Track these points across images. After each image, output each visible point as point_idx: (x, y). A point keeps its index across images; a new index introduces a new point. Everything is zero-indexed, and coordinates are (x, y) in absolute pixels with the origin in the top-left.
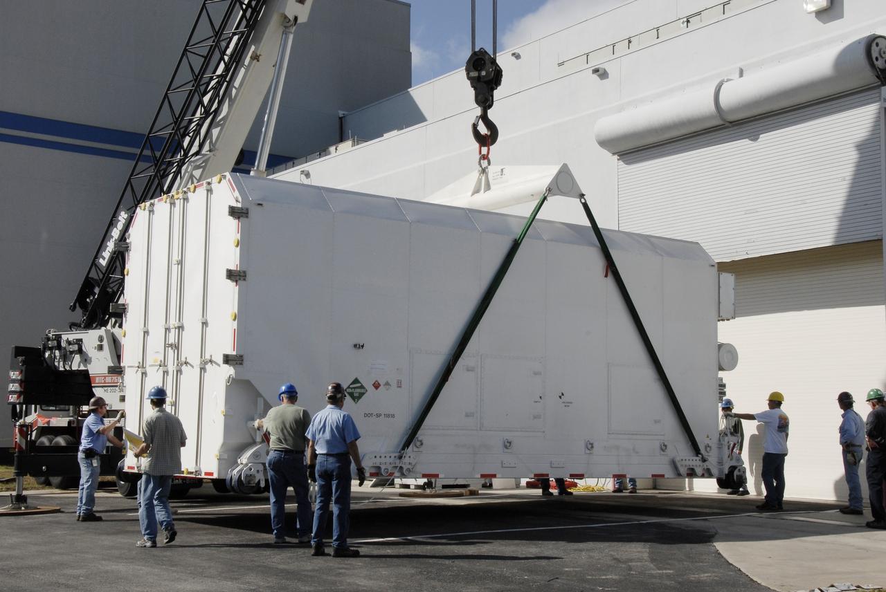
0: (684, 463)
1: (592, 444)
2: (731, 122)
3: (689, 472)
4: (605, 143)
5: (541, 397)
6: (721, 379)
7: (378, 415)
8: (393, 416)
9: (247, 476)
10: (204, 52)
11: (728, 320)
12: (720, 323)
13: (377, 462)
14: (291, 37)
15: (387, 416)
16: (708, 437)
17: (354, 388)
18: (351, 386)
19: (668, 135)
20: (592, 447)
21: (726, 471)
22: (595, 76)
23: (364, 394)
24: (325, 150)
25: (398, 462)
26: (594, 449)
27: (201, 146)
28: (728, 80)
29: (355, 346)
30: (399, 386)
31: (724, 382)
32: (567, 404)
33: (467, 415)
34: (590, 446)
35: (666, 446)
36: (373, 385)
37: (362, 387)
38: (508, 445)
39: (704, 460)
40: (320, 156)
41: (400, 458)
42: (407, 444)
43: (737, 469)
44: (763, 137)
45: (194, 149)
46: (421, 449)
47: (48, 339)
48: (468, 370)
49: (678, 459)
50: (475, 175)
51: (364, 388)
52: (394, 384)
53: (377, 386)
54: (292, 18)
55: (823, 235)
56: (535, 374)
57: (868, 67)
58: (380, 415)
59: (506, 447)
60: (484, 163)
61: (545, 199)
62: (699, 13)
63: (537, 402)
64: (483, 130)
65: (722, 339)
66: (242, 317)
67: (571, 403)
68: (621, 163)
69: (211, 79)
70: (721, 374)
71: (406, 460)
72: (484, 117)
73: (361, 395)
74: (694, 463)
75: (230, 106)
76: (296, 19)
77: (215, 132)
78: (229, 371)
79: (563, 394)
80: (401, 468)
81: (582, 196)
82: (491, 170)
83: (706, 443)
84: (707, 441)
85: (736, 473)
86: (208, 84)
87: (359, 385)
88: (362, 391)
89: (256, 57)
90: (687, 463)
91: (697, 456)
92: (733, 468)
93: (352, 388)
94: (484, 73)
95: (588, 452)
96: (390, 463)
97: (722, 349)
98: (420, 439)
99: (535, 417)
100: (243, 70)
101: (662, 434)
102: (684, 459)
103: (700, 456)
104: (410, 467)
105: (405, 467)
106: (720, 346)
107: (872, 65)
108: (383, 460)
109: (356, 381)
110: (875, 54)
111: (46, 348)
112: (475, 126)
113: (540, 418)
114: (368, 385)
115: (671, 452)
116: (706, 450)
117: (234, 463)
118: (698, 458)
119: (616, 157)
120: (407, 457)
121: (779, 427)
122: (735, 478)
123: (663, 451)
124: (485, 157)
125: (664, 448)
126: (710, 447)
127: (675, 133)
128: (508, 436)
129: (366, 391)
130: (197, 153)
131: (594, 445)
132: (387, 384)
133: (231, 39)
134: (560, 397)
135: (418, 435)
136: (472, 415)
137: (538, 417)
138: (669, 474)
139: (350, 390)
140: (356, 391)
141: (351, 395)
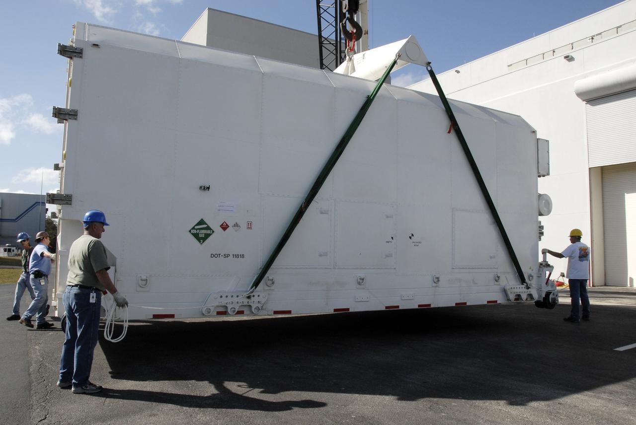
0: (513, 290)
1: (438, 278)
3: (516, 297)
5: (392, 238)
6: (540, 223)
7: (227, 256)
8: (243, 256)
11: (544, 176)
12: (540, 180)
13: (224, 301)
15: (237, 256)
16: (530, 269)
17: (200, 229)
18: (196, 227)
20: (438, 281)
21: (544, 296)
23: (210, 235)
25: (246, 301)
26: (440, 282)
29: (201, 188)
30: (250, 226)
31: (542, 224)
32: (417, 244)
33: (320, 255)
34: (436, 280)
35: (499, 277)
36: (221, 226)
37: (208, 228)
38: (361, 281)
39: (528, 288)
41: (248, 297)
42: (256, 284)
43: (552, 294)
46: (272, 288)
48: (322, 213)
49: (508, 288)
51: (210, 229)
52: (244, 225)
53: (224, 227)
56: (388, 217)
58: (228, 255)
59: (359, 283)
63: (388, 242)
65: (541, 191)
67: (420, 243)
70: (540, 218)
71: (256, 299)
73: (207, 236)
74: (521, 290)
79: (413, 235)
80: (250, 306)
81: (429, 64)
83: (529, 273)
84: (530, 272)
85: (551, 296)
87: (205, 226)
88: (209, 232)
90: (516, 290)
91: (523, 284)
92: (548, 294)
93: (197, 229)
95: (435, 285)
96: (238, 303)
97: (541, 198)
98: (270, 278)
99: (387, 256)
101: (496, 267)
102: (513, 287)
103: (525, 284)
104: (260, 306)
105: (254, 306)
106: (540, 195)
108: (229, 300)
109: (202, 222)
113: (392, 256)
114: (215, 226)
115: (503, 282)
116: (529, 278)
118: (523, 286)
120: (256, 296)
121: (580, 257)
122: (550, 300)
123: (496, 281)
125: (497, 279)
126: (532, 277)
128: (361, 273)
129: (213, 232)
131: (440, 279)
132: (236, 225)
134: (410, 238)
135: (270, 274)
136: (326, 254)
137: (389, 256)
138: (501, 300)
139: (195, 231)
140: (202, 232)
141: (196, 236)
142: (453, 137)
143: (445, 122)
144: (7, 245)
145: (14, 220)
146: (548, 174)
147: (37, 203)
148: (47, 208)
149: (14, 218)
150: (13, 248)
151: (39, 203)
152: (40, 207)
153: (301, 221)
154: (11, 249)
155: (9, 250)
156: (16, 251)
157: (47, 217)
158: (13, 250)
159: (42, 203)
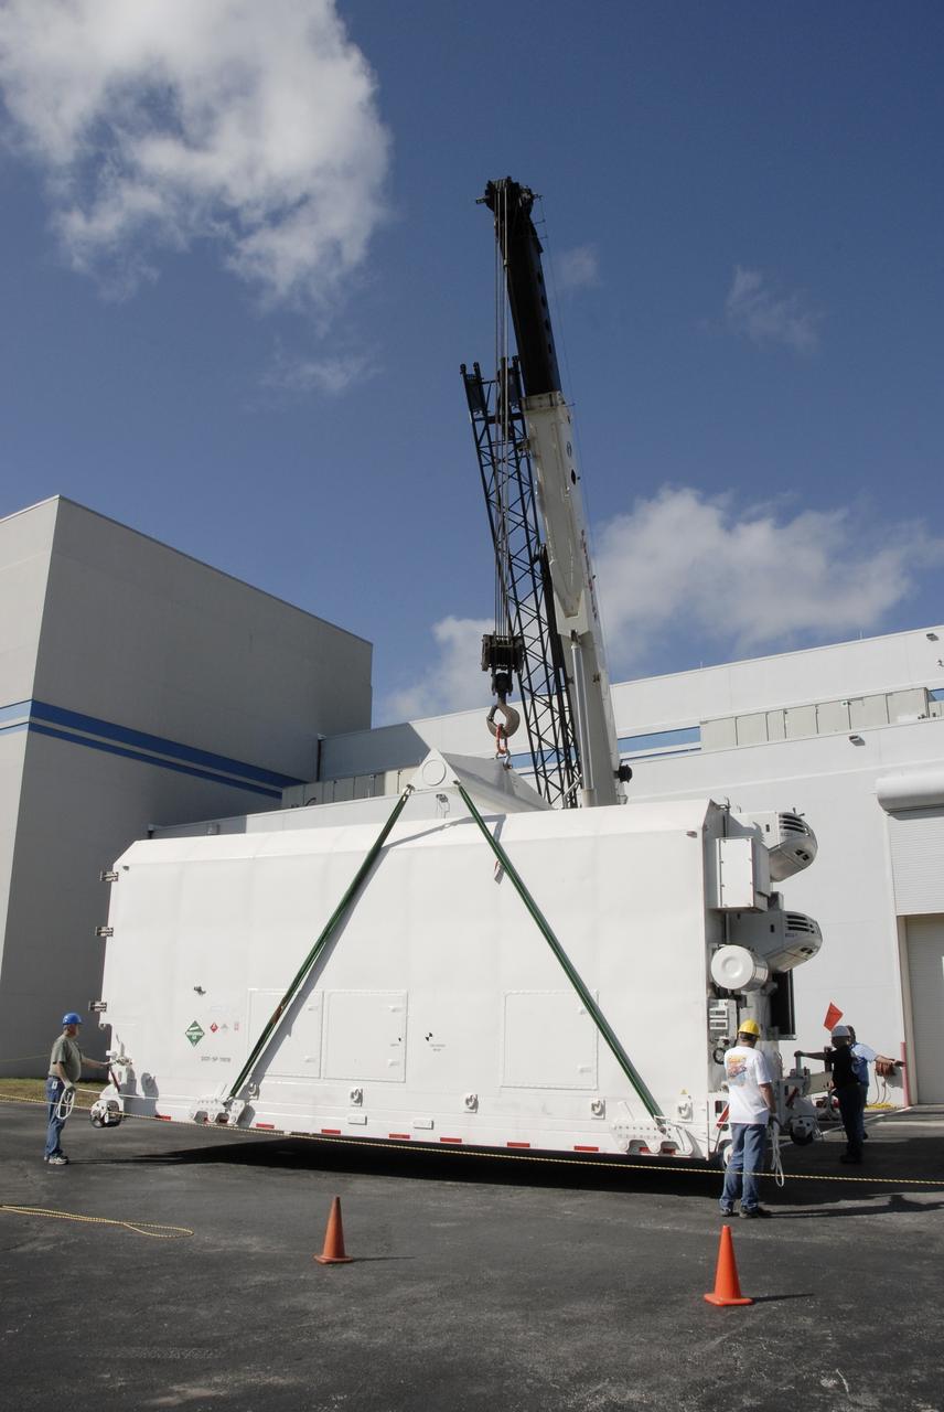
3: (637, 1145)
7: (214, 1058)
8: (228, 1060)
15: (224, 1059)
16: (685, 1094)
17: (194, 1031)
18: (190, 1029)
20: (475, 1104)
23: (201, 1037)
25: (224, 1109)
26: (479, 1106)
29: (196, 990)
30: (236, 1027)
32: (439, 1048)
34: (471, 1103)
35: (600, 1106)
36: (211, 1028)
37: (200, 1030)
38: (357, 1097)
39: (663, 1129)
41: (226, 1104)
42: (235, 1092)
46: (256, 1097)
48: (310, 1009)
51: (202, 1031)
52: (231, 1027)
53: (214, 1028)
56: (394, 1010)
58: (217, 1059)
59: (354, 1100)
63: (393, 1045)
67: (443, 1046)
71: (233, 1107)
73: (199, 1038)
79: (431, 1035)
80: (227, 1115)
83: (681, 1102)
84: (684, 1100)
87: (198, 1028)
88: (200, 1034)
93: (191, 1031)
96: (216, 1109)
98: (254, 1086)
99: (392, 1065)
101: (594, 1088)
108: (210, 1106)
109: (195, 1024)
113: (399, 1065)
114: (206, 1027)
116: (680, 1114)
123: (595, 1113)
125: (597, 1108)
126: (689, 1110)
128: (357, 1086)
129: (204, 1034)
131: (480, 1102)
132: (225, 1026)
134: (427, 1039)
137: (395, 1064)
139: (189, 1033)
140: (195, 1034)
141: (190, 1038)
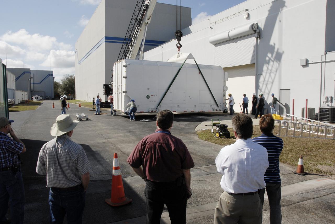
1: (196, 105)
2: (232, 39)
4: (211, 42)
5: (185, 97)
6: (224, 93)
7: (152, 101)
9: (128, 112)
10: (131, 30)
13: (152, 109)
14: (147, 26)
19: (221, 41)
21: (224, 110)
22: (210, 29)
24: (169, 41)
25: (156, 109)
27: (132, 47)
28: (231, 31)
29: (148, 89)
30: (156, 96)
32: (191, 98)
33: (170, 101)
37: (149, 96)
39: (219, 108)
40: (169, 42)
41: (157, 109)
42: (158, 106)
44: (238, 42)
45: (131, 48)
46: (161, 107)
47: (109, 83)
48: (170, 92)
49: (214, 108)
50: (177, 54)
52: (155, 95)
53: (152, 96)
54: (147, 23)
55: (248, 62)
56: (184, 93)
57: (252, 30)
59: (178, 106)
60: (179, 52)
61: (186, 60)
62: (235, 14)
64: (179, 45)
66: (126, 85)
68: (214, 46)
69: (133, 35)
72: (179, 43)
73: (149, 98)
75: (137, 40)
76: (148, 23)
77: (134, 44)
78: (124, 94)
79: (190, 96)
81: (194, 59)
82: (180, 53)
84: (220, 104)
85: (226, 110)
86: (133, 36)
89: (141, 30)
90: (216, 109)
92: (225, 109)
94: (178, 35)
95: (195, 107)
97: (224, 87)
100: (139, 33)
101: (211, 103)
107: (253, 29)
109: (148, 95)
110: (253, 27)
111: (109, 85)
112: (177, 45)
114: (150, 96)
115: (212, 106)
117: (126, 110)
119: (213, 45)
124: (179, 51)
125: (211, 106)
126: (221, 106)
127: (222, 41)
128: (178, 104)
130: (131, 49)
132: (154, 95)
133: (136, 27)
135: (160, 104)
136: (171, 101)
137: (185, 101)
138: (212, 111)
140: (148, 97)
141: (147, 98)
142: (200, 75)
143: (198, 71)
144: (36, 95)
145: (39, 83)
146: (227, 81)
147: (49, 75)
148: (54, 77)
149: (39, 82)
150: (39, 97)
151: (50, 74)
152: (50, 76)
153: (166, 94)
154: (38, 97)
155: (37, 98)
156: (40, 98)
157: (54, 81)
158: (39, 98)
159: (51, 75)
